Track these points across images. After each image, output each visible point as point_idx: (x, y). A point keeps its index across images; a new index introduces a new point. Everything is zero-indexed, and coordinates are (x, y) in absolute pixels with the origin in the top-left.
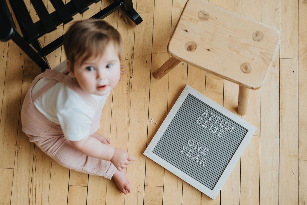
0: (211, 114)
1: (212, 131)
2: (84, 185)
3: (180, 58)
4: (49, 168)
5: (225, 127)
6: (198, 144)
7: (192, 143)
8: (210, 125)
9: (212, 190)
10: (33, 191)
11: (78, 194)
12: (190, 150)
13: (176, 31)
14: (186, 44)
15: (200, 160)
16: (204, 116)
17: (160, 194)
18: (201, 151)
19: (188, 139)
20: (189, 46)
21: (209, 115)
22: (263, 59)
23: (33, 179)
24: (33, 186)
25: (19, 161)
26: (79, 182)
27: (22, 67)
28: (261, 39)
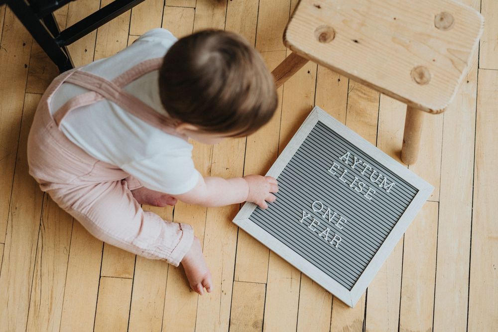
0: (356, 158)
1: (356, 188)
2: (127, 276)
3: (306, 54)
4: (66, 245)
5: (379, 183)
6: (329, 209)
7: (319, 207)
8: (352, 177)
9: (350, 290)
10: (36, 283)
11: (117, 290)
12: (315, 220)
13: (300, 7)
14: (317, 30)
15: (331, 237)
16: (342, 162)
17: (260, 296)
18: (335, 222)
19: (314, 199)
20: (323, 34)
21: (352, 160)
22: (452, 61)
23: (37, 262)
24: (37, 275)
25: (14, 231)
26: (118, 270)
27: (26, 66)
28: (449, 26)
